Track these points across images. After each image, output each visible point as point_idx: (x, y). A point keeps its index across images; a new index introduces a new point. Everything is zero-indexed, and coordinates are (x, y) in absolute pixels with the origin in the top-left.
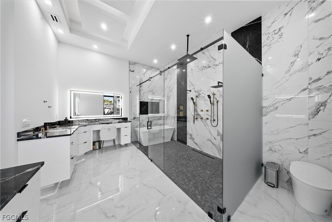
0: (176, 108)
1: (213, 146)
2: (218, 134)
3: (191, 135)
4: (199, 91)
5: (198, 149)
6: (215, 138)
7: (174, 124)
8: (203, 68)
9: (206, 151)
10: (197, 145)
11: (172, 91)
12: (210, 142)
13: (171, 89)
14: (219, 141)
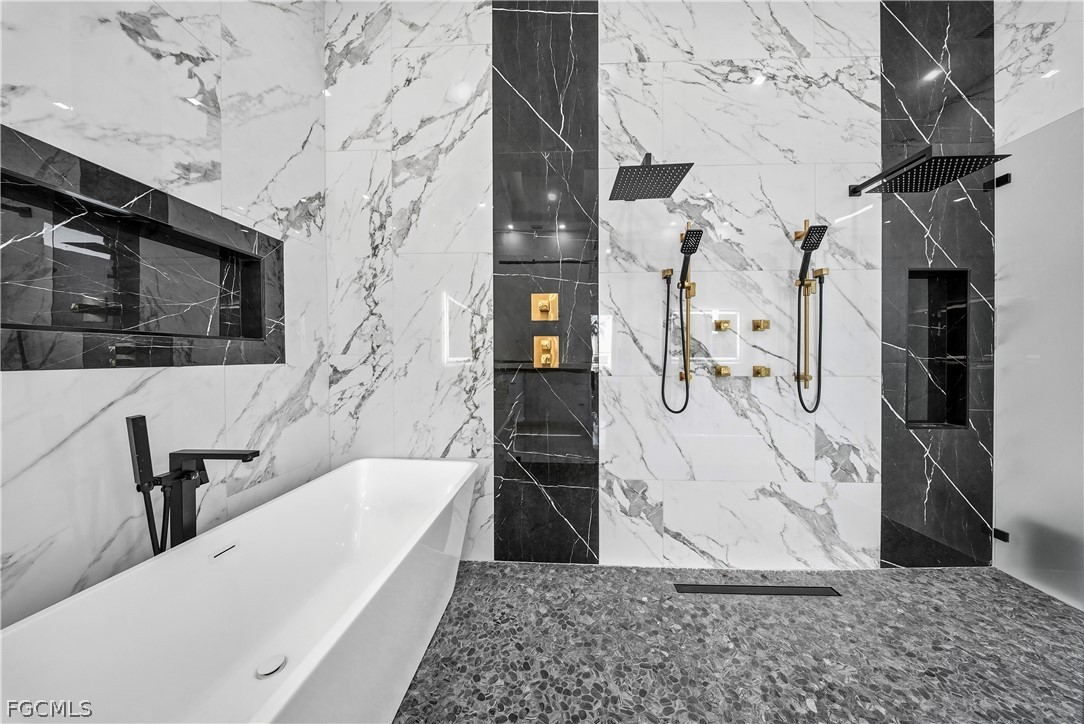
0: (487, 310)
1: (794, 521)
2: (818, 448)
3: (634, 489)
4: (703, 203)
5: (696, 563)
6: (801, 476)
7: (468, 431)
8: (726, 69)
9: (747, 561)
10: (685, 542)
11: (432, 169)
12: (774, 501)
13: (418, 148)
14: (825, 485)
